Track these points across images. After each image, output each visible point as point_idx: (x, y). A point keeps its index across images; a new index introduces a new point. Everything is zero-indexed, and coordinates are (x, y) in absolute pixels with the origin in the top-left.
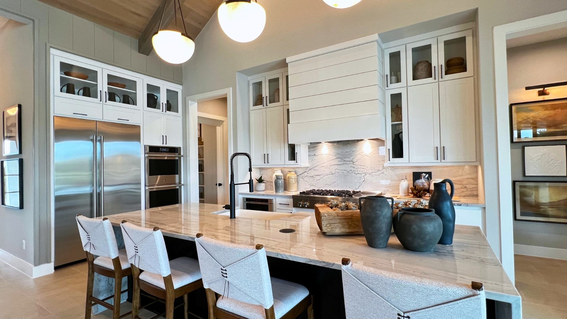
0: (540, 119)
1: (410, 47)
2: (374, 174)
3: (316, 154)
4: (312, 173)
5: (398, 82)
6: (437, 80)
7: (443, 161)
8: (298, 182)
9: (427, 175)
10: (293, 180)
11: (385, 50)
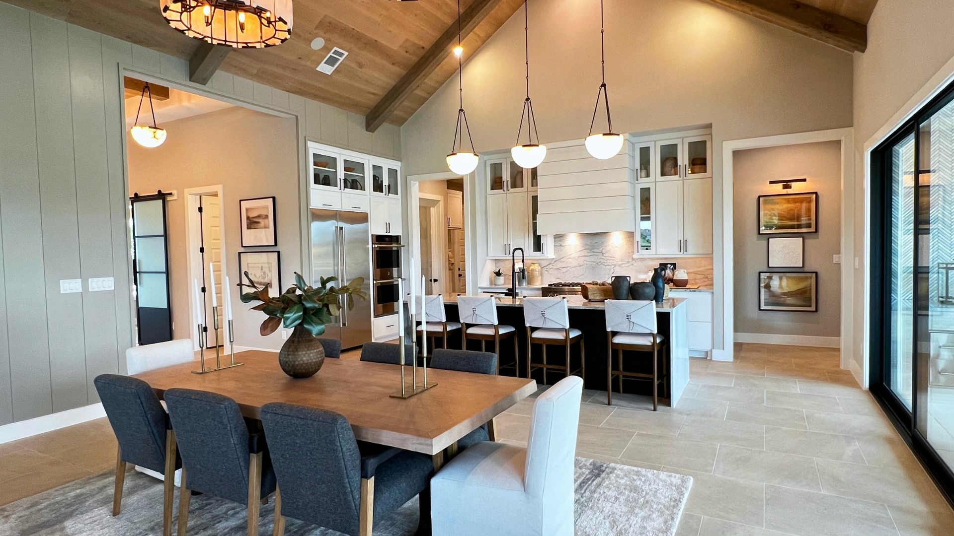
0: (783, 212)
1: (659, 144)
2: (624, 265)
3: (563, 244)
4: (559, 265)
5: (648, 177)
6: (681, 178)
7: (685, 253)
8: (542, 275)
9: (672, 266)
10: (537, 273)
11: (636, 144)
